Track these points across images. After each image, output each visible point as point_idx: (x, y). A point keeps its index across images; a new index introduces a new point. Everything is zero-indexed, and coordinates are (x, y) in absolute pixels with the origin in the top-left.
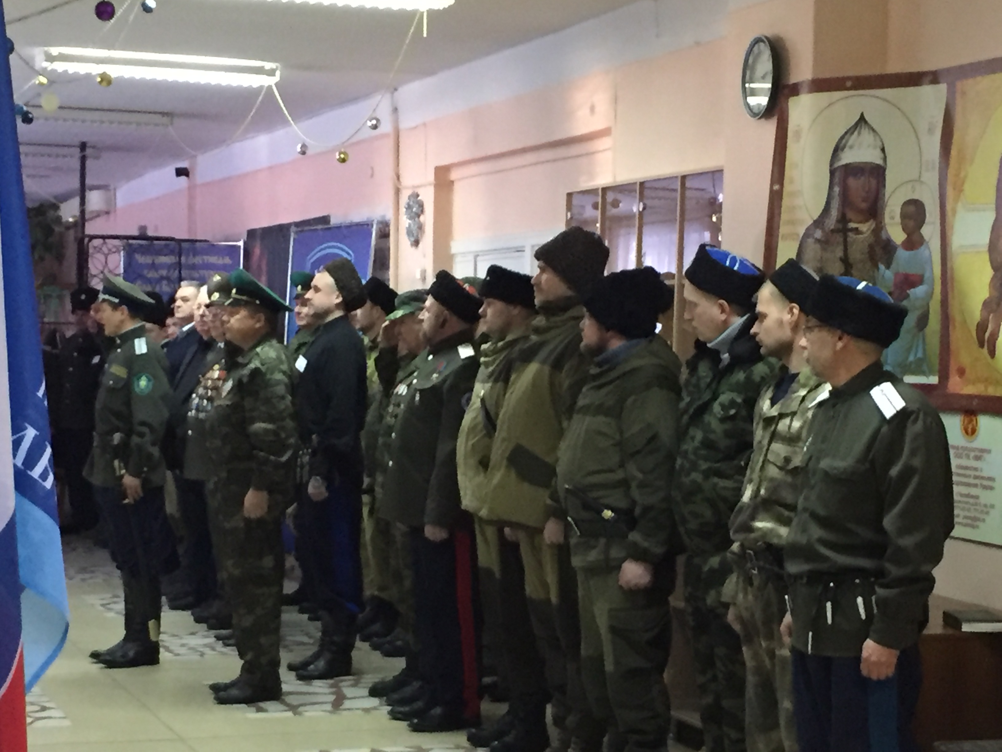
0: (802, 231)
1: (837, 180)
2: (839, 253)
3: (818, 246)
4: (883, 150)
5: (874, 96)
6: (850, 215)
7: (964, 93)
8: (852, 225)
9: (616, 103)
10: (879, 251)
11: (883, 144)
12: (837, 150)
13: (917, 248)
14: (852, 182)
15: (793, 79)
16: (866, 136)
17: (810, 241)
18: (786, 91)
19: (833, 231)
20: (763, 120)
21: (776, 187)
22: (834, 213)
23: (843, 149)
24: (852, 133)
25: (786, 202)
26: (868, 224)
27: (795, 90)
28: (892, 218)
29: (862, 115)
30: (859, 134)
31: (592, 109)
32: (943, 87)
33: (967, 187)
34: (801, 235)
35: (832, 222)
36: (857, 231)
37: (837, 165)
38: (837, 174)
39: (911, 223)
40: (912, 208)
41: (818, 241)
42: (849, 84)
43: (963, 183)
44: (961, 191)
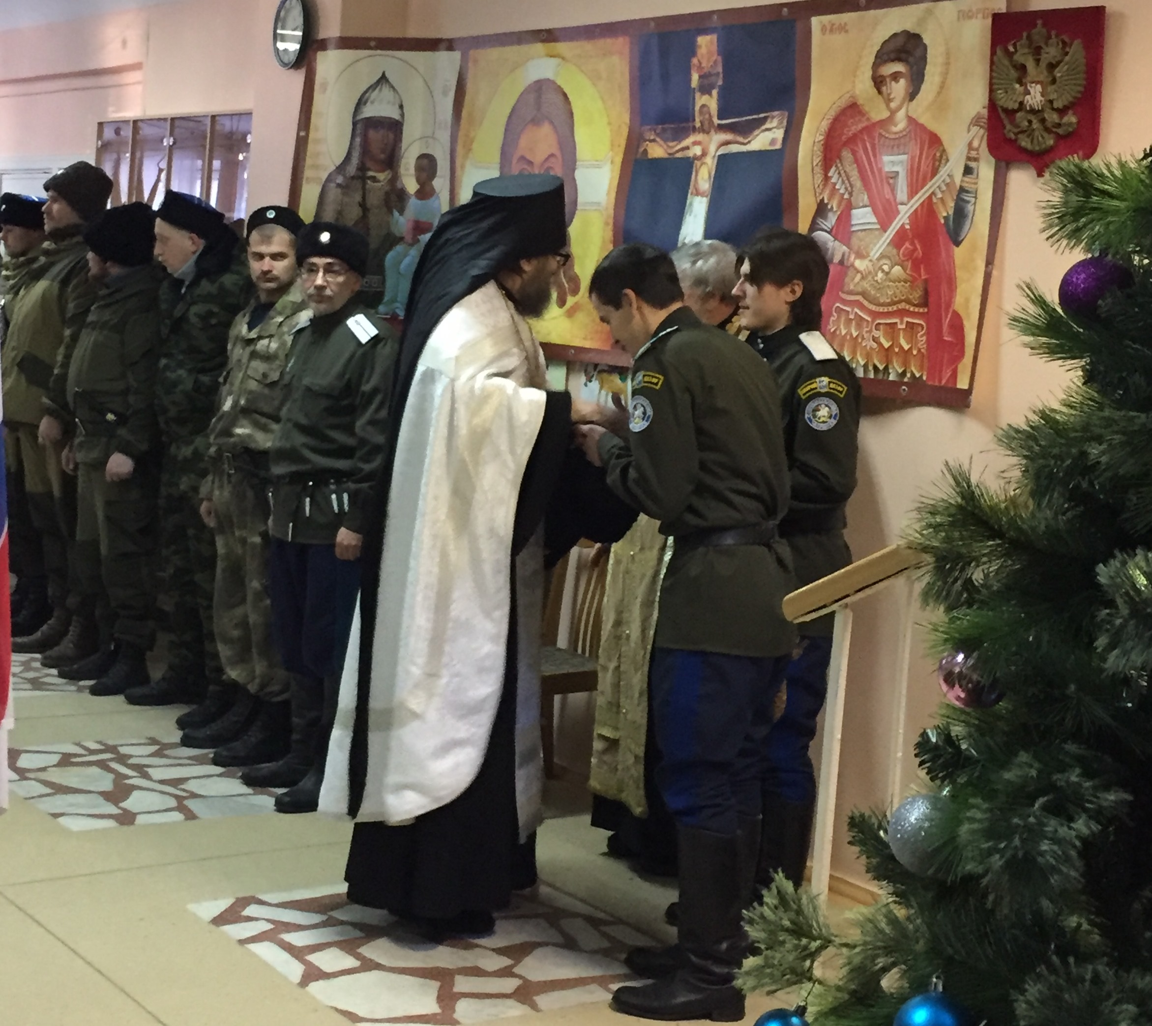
0: (324, 176)
1: (358, 131)
2: (358, 198)
3: (339, 190)
4: (401, 107)
5: (393, 57)
6: (369, 164)
7: (476, 61)
8: (371, 173)
9: (148, 39)
10: (393, 197)
11: (402, 102)
12: (361, 103)
13: (428, 198)
14: (372, 134)
15: (322, 35)
16: (385, 92)
17: (333, 185)
18: (315, 46)
19: (353, 178)
20: (292, 71)
21: (302, 134)
22: (355, 161)
23: (365, 103)
24: (375, 89)
25: (311, 148)
26: (386, 173)
27: (323, 45)
28: (407, 169)
29: (384, 74)
30: (381, 90)
31: (124, 43)
32: (457, 55)
33: (475, 146)
34: (324, 180)
35: (352, 169)
36: (374, 179)
37: (359, 118)
38: (359, 126)
39: (424, 175)
40: (425, 162)
41: (339, 185)
42: (373, 44)
43: (472, 142)
44: (470, 150)
